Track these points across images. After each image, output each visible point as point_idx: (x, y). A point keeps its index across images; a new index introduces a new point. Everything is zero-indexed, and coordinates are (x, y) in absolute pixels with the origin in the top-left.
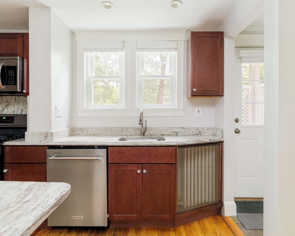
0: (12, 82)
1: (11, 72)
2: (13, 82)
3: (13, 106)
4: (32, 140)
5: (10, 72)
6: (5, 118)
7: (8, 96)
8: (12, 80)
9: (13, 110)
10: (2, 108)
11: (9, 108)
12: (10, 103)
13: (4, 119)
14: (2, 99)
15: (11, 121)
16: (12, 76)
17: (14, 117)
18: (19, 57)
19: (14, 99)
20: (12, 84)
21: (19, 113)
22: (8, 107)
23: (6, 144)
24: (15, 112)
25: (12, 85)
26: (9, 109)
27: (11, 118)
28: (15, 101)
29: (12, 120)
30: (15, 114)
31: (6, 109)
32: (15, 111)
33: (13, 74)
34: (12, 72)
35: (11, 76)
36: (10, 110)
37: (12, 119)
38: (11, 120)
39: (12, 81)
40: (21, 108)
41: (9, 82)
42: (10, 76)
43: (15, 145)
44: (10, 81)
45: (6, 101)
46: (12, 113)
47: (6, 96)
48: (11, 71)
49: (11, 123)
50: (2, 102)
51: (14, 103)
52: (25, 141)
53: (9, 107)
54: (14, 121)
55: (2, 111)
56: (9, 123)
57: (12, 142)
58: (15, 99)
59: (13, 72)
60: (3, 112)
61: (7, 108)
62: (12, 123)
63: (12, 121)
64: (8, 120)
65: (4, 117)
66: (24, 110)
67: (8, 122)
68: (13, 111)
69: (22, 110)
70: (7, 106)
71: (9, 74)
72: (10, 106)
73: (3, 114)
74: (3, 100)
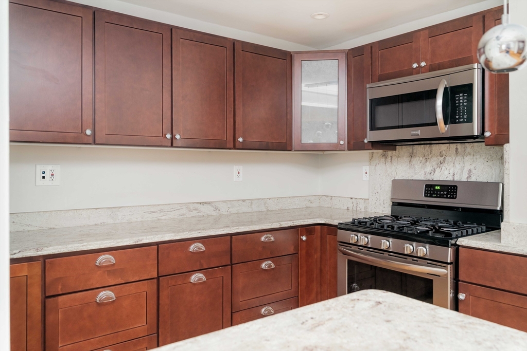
0: (463, 118)
1: (461, 98)
2: (465, 117)
3: (452, 164)
4: (517, 242)
5: (459, 97)
6: (439, 188)
7: (442, 145)
8: (463, 112)
9: (451, 172)
10: (432, 168)
11: (443, 168)
12: (447, 158)
13: (437, 190)
14: (431, 151)
15: (451, 195)
16: (463, 104)
17: (456, 186)
18: (476, 64)
19: (455, 149)
20: (464, 120)
21: (464, 179)
22: (441, 165)
23: (463, 244)
24: (456, 175)
25: (463, 122)
26: (444, 170)
27: (451, 189)
28: (457, 153)
29: (454, 192)
30: (455, 180)
31: (438, 170)
32: (455, 173)
33: (465, 101)
34: (463, 96)
35: (461, 104)
36: (446, 172)
37: (454, 189)
38: (451, 192)
39: (463, 115)
40: (468, 167)
41: (457, 117)
42: (459, 106)
43: (481, 247)
44: (459, 115)
45: (439, 153)
46: (450, 179)
47: (438, 145)
48: (461, 95)
49: (450, 198)
50: (431, 158)
51: (454, 158)
52: (502, 241)
53: (444, 166)
54: (456, 195)
55: (432, 174)
56: (447, 198)
57: (475, 242)
58: (457, 149)
59: (465, 97)
60: (432, 176)
61: (439, 167)
62: (453, 198)
63: (453, 194)
64: (445, 193)
65: (438, 185)
66: (474, 171)
67: (445, 196)
68: (452, 174)
69: (470, 171)
70: (441, 163)
71: (457, 102)
72: (446, 165)
73: (433, 180)
74: (433, 152)
